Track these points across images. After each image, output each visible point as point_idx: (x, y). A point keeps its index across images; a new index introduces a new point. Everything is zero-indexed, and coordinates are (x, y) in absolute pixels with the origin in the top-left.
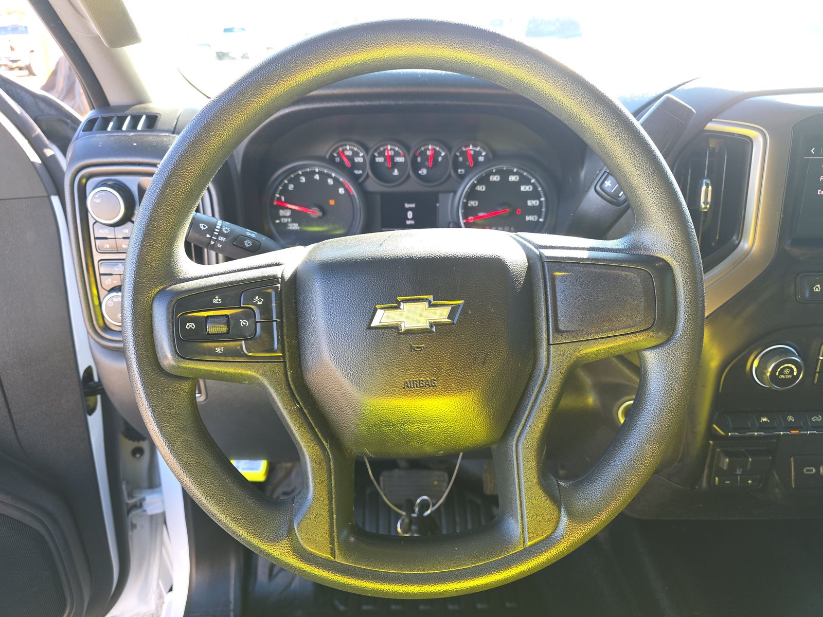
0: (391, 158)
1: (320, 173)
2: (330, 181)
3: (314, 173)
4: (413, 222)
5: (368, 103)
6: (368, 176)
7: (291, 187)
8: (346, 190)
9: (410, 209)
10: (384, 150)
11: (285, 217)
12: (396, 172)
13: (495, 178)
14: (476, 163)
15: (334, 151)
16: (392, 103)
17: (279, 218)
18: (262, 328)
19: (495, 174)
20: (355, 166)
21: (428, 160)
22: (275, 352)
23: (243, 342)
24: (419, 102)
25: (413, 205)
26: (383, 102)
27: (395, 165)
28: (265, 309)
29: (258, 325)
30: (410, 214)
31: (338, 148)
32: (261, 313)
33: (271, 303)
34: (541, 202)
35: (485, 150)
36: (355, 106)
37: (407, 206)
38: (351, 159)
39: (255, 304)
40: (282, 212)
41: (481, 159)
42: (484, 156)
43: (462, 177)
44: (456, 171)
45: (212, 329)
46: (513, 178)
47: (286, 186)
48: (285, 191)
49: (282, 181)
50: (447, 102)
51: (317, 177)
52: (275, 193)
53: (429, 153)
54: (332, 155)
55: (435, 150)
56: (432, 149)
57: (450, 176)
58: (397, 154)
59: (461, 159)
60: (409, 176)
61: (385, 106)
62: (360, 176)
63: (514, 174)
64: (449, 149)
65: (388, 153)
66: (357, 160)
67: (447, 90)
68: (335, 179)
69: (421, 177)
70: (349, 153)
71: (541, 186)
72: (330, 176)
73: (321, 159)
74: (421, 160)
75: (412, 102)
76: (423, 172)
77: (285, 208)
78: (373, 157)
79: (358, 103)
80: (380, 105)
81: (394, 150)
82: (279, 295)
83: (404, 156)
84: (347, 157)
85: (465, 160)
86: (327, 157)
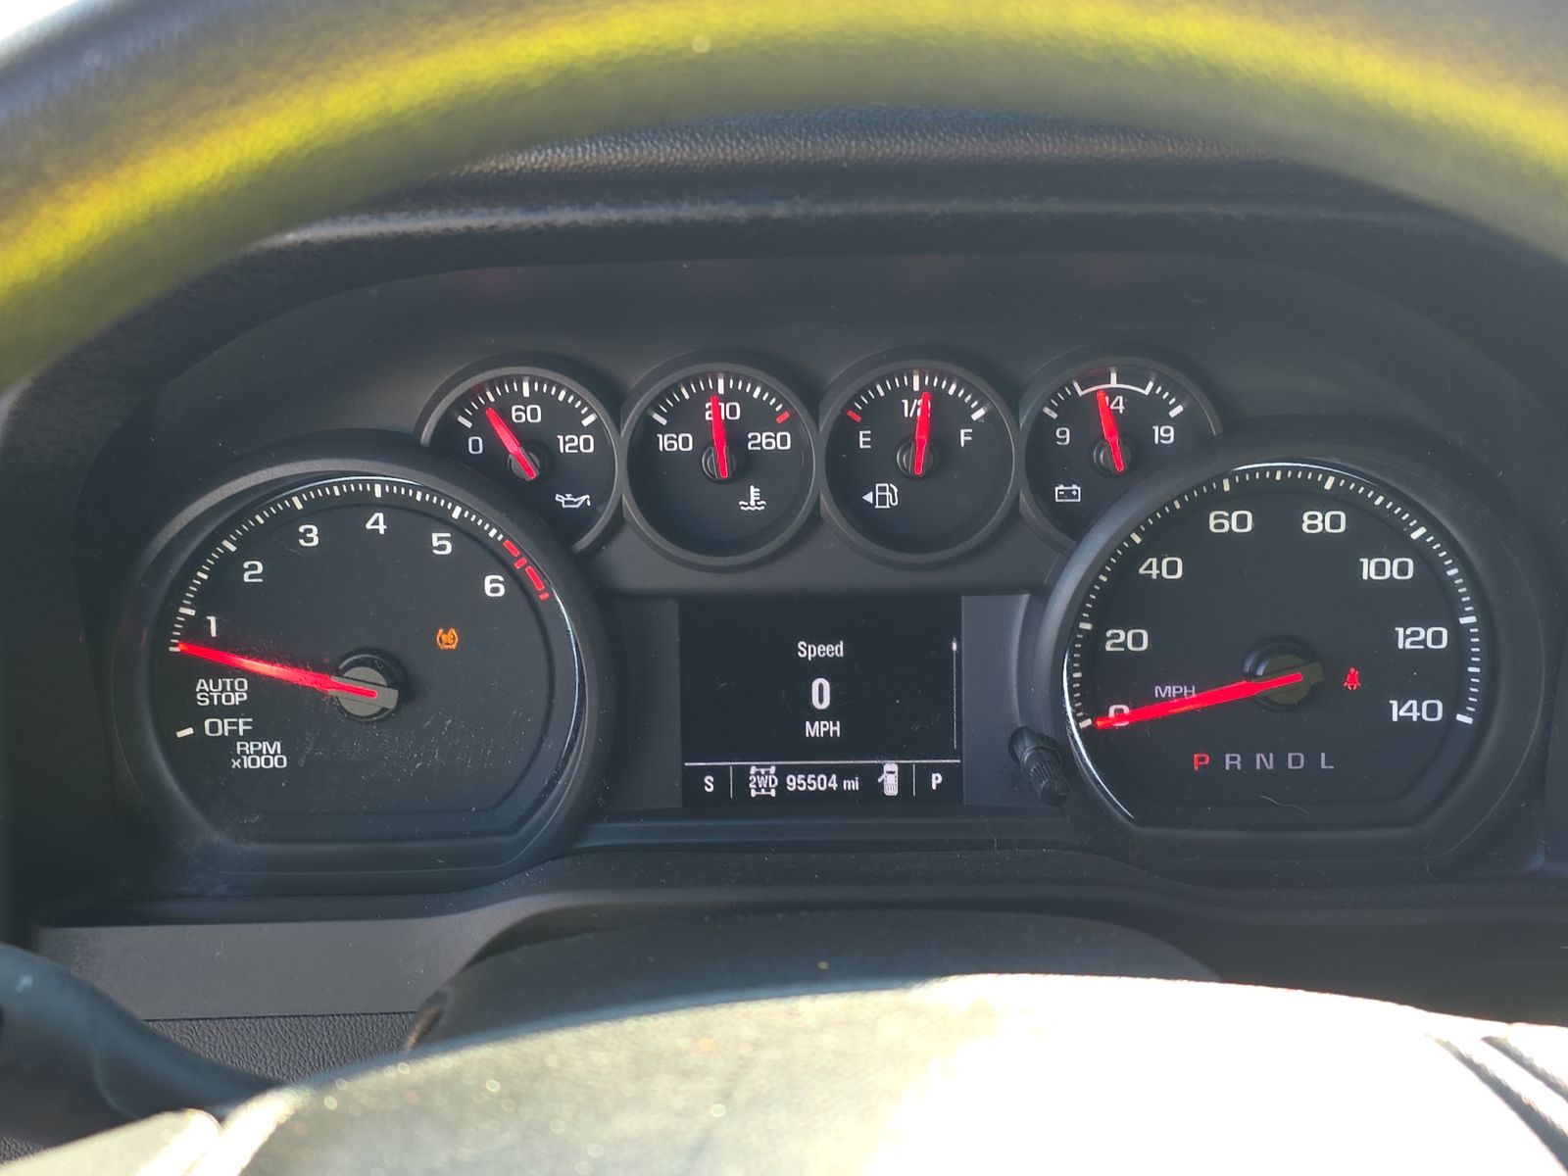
0: (732, 436)
1: (392, 505)
2: (441, 543)
3: (365, 504)
4: (835, 728)
5: (613, 215)
6: (618, 522)
7: (253, 571)
8: (514, 579)
9: (822, 667)
10: (699, 399)
11: (222, 711)
12: (754, 499)
13: (1228, 522)
14: (1142, 457)
15: (460, 405)
16: (738, 211)
17: (196, 716)
19: (1229, 503)
20: (556, 470)
21: (906, 442)
24: (872, 207)
25: (837, 650)
26: (690, 211)
27: (747, 466)
30: (821, 696)
31: (480, 390)
34: (1459, 634)
35: (1180, 395)
36: (550, 229)
37: (806, 651)
38: (535, 441)
40: (206, 691)
41: (1164, 434)
42: (1176, 422)
43: (1074, 524)
44: (1042, 492)
46: (1317, 522)
47: (230, 566)
48: (223, 592)
49: (214, 540)
50: (1015, 206)
51: (378, 523)
52: (175, 597)
53: (911, 409)
54: (448, 424)
55: (934, 395)
56: (926, 391)
57: (1014, 515)
58: (758, 416)
59: (1065, 436)
60: (815, 519)
61: (698, 226)
62: (585, 517)
63: (1325, 501)
64: (1011, 395)
65: (717, 411)
66: (569, 444)
67: (1019, 148)
68: (462, 532)
69: (868, 521)
70: (525, 415)
71: (1462, 560)
72: (443, 521)
73: (397, 447)
74: (874, 440)
75: (836, 210)
76: (885, 495)
77: (220, 670)
78: (647, 432)
79: (563, 216)
80: (677, 222)
81: (745, 398)
83: (791, 425)
84: (521, 432)
85: (1086, 440)
86: (426, 435)
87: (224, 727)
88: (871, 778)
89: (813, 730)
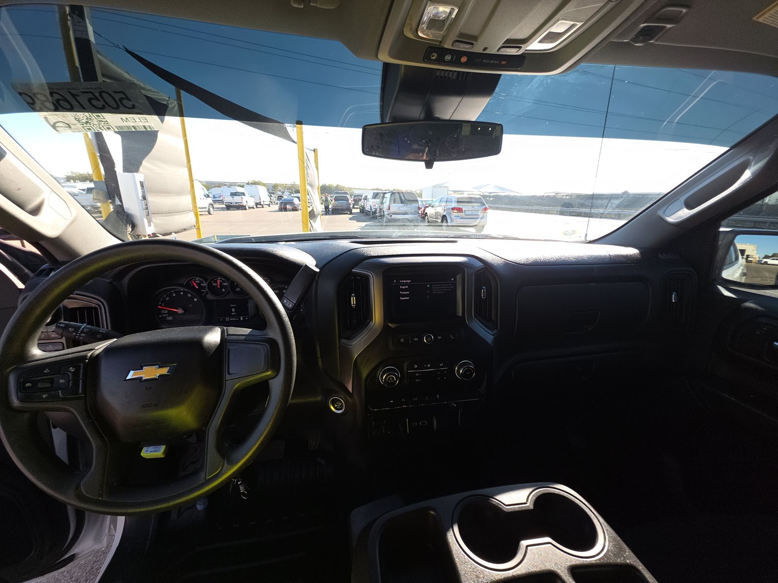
0: (220, 284)
3: (180, 291)
4: (235, 313)
6: (208, 293)
7: (168, 299)
8: (198, 299)
9: (233, 307)
12: (224, 290)
17: (161, 314)
18: (72, 383)
22: (80, 395)
23: (60, 391)
25: (235, 305)
28: (76, 374)
29: (71, 382)
30: (233, 310)
31: (192, 279)
32: (72, 376)
33: (80, 370)
37: (231, 306)
39: (70, 371)
40: (163, 312)
45: (40, 385)
47: (165, 298)
48: (164, 301)
49: (163, 296)
51: (182, 293)
52: (159, 302)
54: (188, 283)
60: (229, 292)
65: (219, 281)
66: (202, 285)
68: (191, 294)
70: (197, 282)
72: (189, 293)
73: (182, 285)
76: (238, 289)
77: (164, 309)
81: (222, 280)
82: (86, 365)
83: (228, 282)
86: (185, 284)
87: (165, 315)
88: (239, 319)
89: (233, 314)
